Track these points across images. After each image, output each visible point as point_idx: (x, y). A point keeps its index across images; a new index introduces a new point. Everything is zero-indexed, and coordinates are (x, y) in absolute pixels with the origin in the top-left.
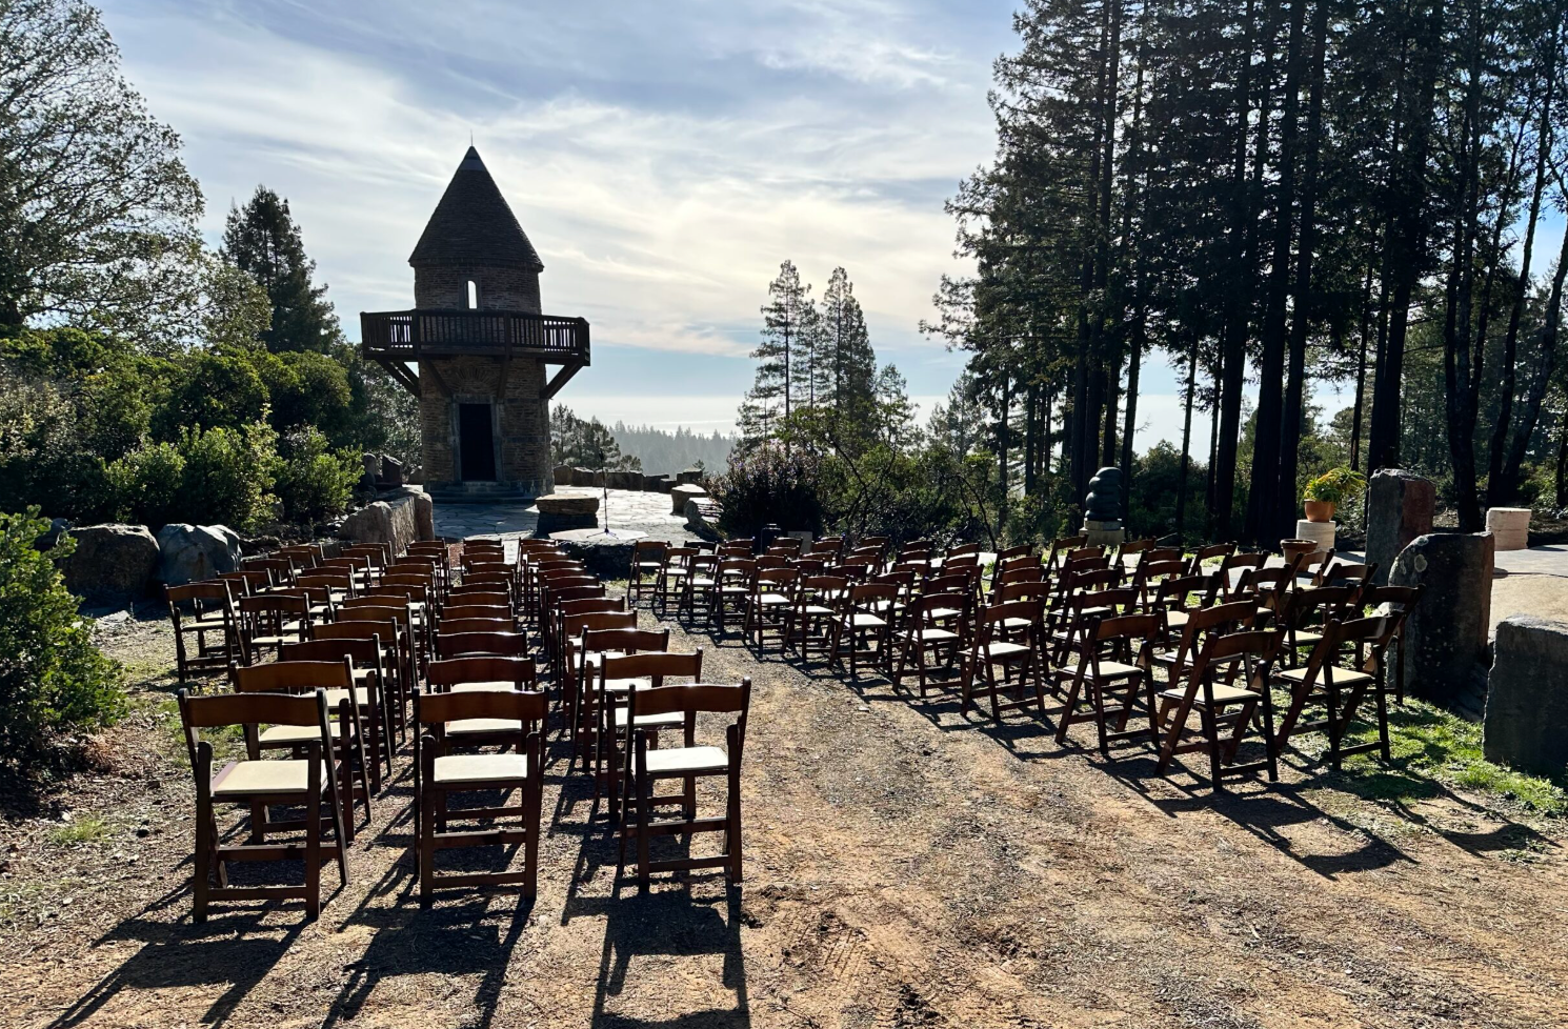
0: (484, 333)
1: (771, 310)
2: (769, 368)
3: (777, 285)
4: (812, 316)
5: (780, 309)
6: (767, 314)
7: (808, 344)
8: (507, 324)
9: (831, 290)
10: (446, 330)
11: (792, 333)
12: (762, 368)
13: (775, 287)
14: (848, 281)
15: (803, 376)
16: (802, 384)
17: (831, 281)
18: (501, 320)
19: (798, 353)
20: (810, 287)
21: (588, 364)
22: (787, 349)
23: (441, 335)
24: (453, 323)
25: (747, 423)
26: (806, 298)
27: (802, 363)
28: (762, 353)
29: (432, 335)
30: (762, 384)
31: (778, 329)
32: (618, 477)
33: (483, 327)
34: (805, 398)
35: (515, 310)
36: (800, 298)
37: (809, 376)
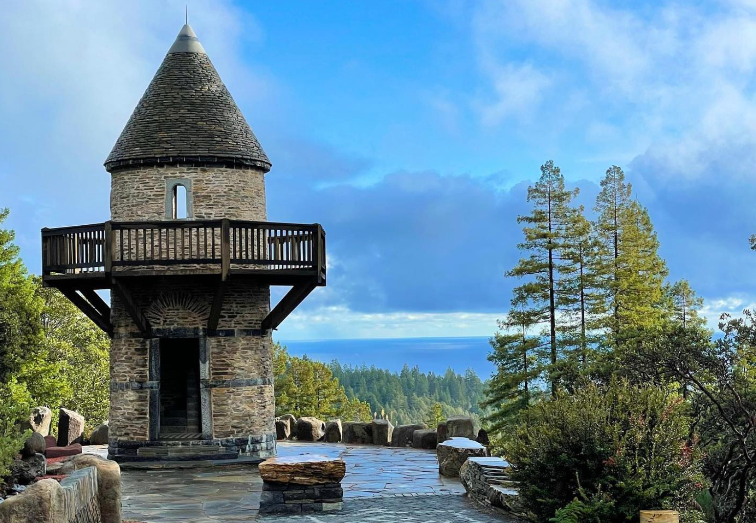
0: (194, 249)
1: (530, 220)
2: (529, 290)
3: (536, 190)
4: (581, 225)
5: (539, 218)
6: (525, 225)
7: (577, 259)
8: (225, 238)
9: (604, 193)
10: (149, 247)
11: (556, 246)
12: (520, 289)
13: (535, 191)
14: (625, 182)
15: (571, 297)
16: (571, 307)
17: (603, 183)
18: (218, 231)
19: (565, 270)
20: (577, 191)
21: (323, 283)
22: (551, 266)
23: (141, 252)
24: (156, 238)
25: (503, 357)
26: (571, 204)
27: (570, 281)
28: (520, 272)
29: (130, 253)
30: (520, 308)
31: (539, 241)
32: (359, 431)
33: (194, 241)
34: (574, 324)
35: (234, 219)
36: (565, 204)
37: (579, 297)
